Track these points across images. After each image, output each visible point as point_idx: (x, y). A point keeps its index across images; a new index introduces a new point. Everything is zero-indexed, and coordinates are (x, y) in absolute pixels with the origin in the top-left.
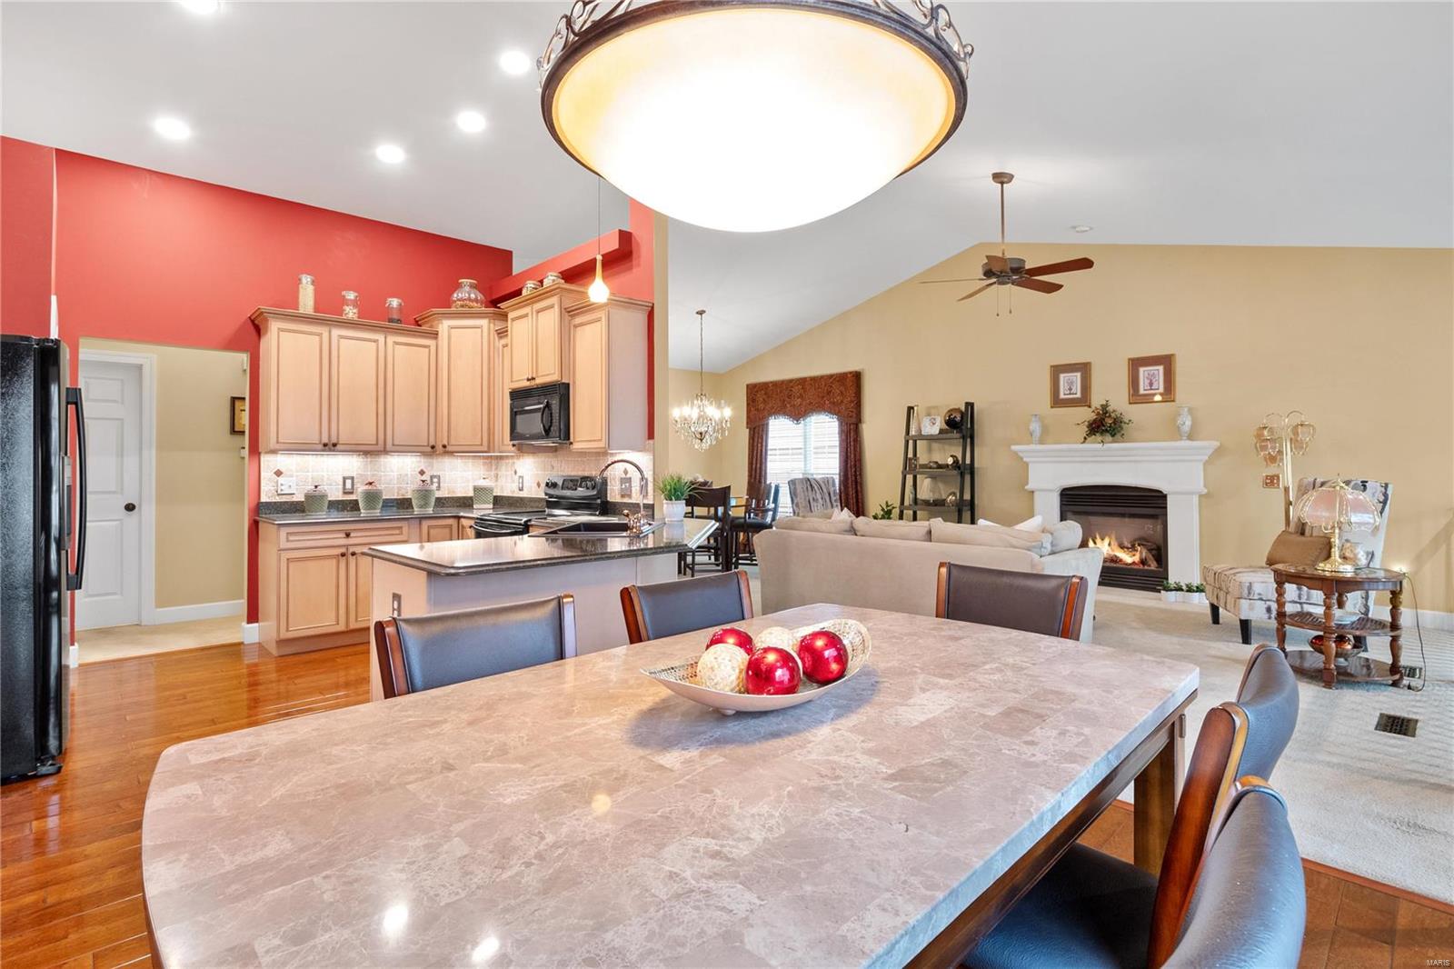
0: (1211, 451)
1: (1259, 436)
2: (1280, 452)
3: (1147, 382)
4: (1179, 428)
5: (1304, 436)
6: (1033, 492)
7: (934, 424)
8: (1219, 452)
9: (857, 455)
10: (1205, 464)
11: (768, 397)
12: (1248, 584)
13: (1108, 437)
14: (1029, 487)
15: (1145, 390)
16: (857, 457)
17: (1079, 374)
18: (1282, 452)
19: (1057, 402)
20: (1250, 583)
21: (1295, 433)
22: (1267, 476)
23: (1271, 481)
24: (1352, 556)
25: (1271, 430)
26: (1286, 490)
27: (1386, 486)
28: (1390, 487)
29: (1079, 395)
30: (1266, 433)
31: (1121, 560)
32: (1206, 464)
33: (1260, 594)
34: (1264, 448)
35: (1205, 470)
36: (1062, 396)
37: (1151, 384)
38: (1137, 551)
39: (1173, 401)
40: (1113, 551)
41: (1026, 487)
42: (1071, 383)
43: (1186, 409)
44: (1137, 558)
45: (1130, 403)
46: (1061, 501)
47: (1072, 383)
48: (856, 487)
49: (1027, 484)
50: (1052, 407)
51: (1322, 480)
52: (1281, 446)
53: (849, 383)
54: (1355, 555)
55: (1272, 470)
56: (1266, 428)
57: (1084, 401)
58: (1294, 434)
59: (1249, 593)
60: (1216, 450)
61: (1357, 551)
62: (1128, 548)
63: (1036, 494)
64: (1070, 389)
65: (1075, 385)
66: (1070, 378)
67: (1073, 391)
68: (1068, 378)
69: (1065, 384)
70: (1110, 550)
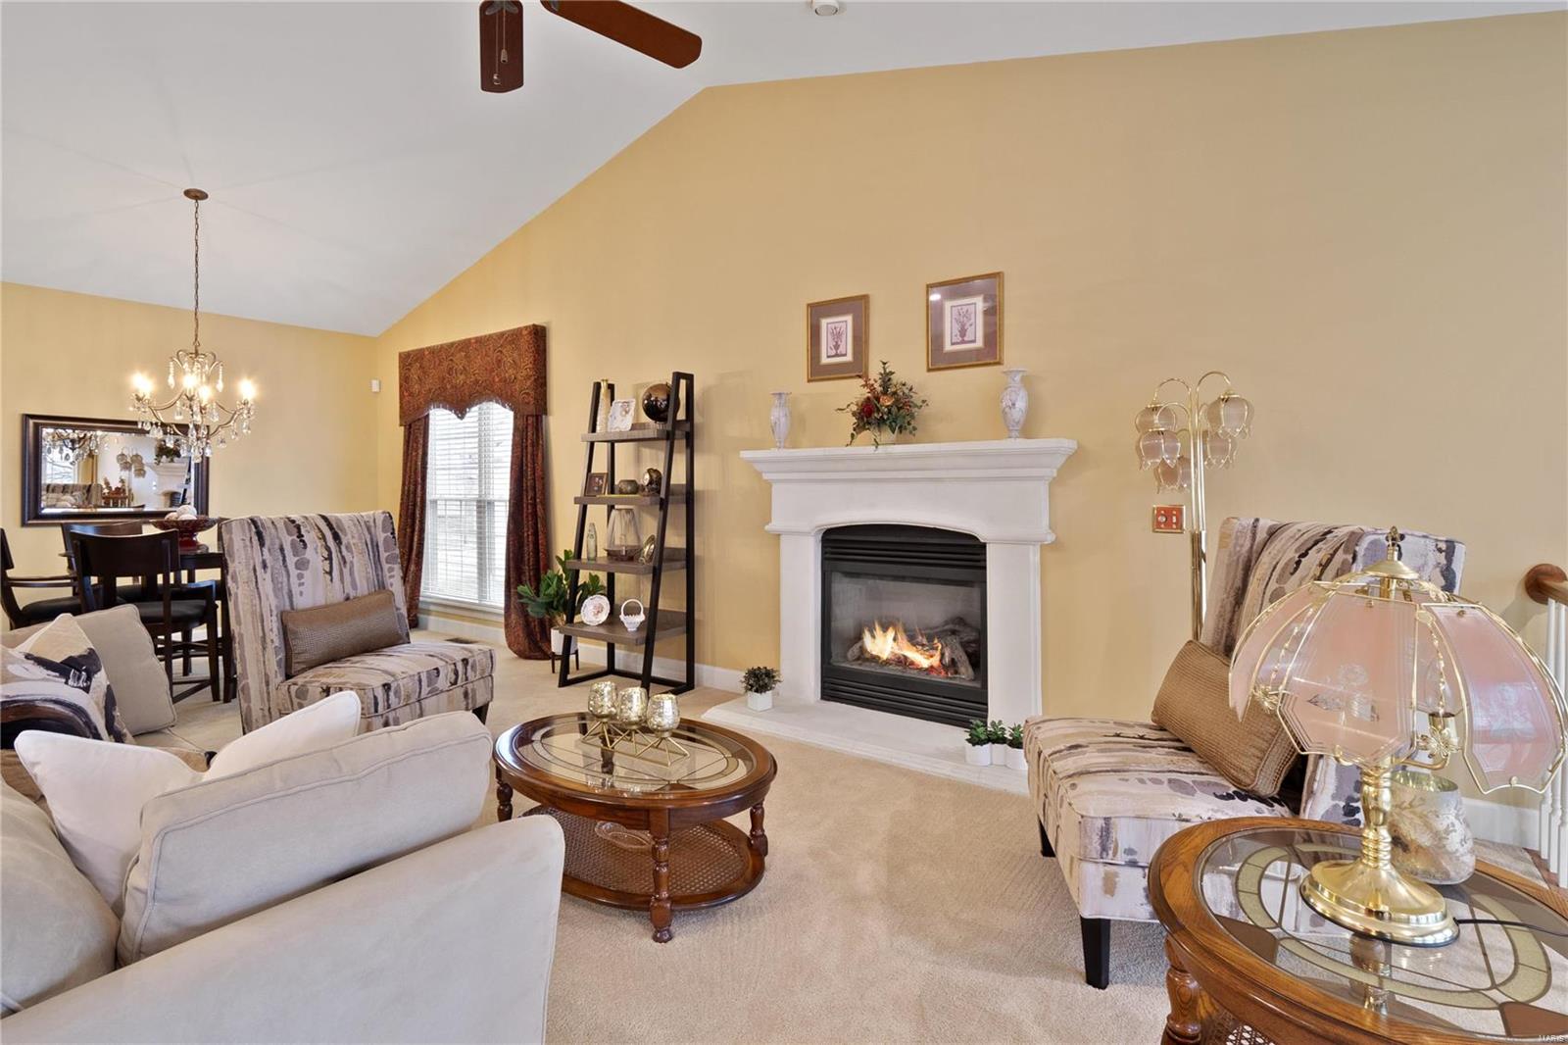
0: (1061, 460)
1: (1144, 427)
2: (1184, 460)
3: (957, 328)
4: (1004, 412)
5: (1230, 422)
6: (779, 535)
7: (627, 412)
8: (1076, 460)
9: (538, 468)
10: (1050, 484)
11: (424, 373)
12: (1100, 823)
13: (887, 435)
14: (776, 524)
15: (953, 344)
16: (539, 473)
17: (849, 318)
18: (1188, 461)
19: (818, 372)
20: (1107, 819)
21: (1213, 415)
22: (1159, 510)
23: (1169, 519)
24: (1425, 840)
25: (1166, 413)
26: (1196, 539)
27: (1449, 550)
28: (1460, 551)
29: (849, 358)
30: (1156, 418)
31: (912, 663)
32: (1055, 483)
33: (1130, 851)
34: (1152, 451)
35: (1051, 496)
36: (825, 360)
37: (963, 332)
38: (936, 649)
39: (999, 363)
40: (900, 649)
41: (767, 527)
42: (837, 336)
43: (1018, 378)
44: (935, 661)
45: (929, 370)
46: (824, 553)
47: (839, 335)
48: (536, 524)
49: (769, 521)
50: (809, 381)
51: (1270, 523)
52: (1185, 448)
53: (525, 343)
54: (1439, 837)
55: (1167, 498)
56: (1156, 409)
57: (856, 369)
58: (1211, 420)
59: (1104, 849)
60: (1070, 457)
61: (1441, 825)
62: (923, 645)
63: (782, 538)
64: (837, 347)
65: (844, 339)
66: (837, 325)
67: (841, 350)
68: (833, 326)
69: (830, 336)
70: (896, 647)
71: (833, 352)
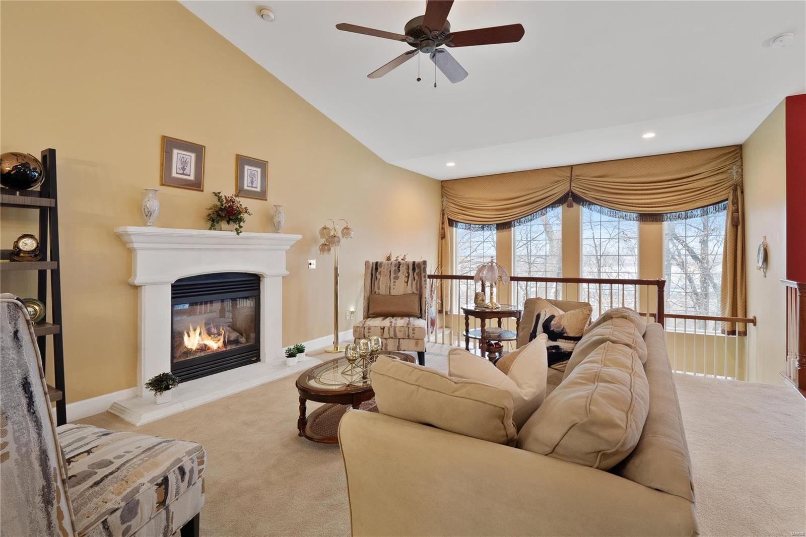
3: (250, 179)
6: (141, 286)
15: (248, 186)
17: (193, 155)
19: (168, 180)
29: (192, 178)
36: (173, 175)
37: (252, 182)
38: (222, 336)
40: (203, 340)
41: (131, 281)
42: (184, 163)
44: (220, 343)
45: (237, 196)
47: (186, 162)
50: (161, 185)
57: (198, 185)
62: (214, 335)
63: (144, 289)
64: (183, 169)
65: (189, 166)
66: (185, 156)
67: (187, 171)
68: (182, 156)
69: (179, 161)
70: (200, 339)
71: (182, 172)
